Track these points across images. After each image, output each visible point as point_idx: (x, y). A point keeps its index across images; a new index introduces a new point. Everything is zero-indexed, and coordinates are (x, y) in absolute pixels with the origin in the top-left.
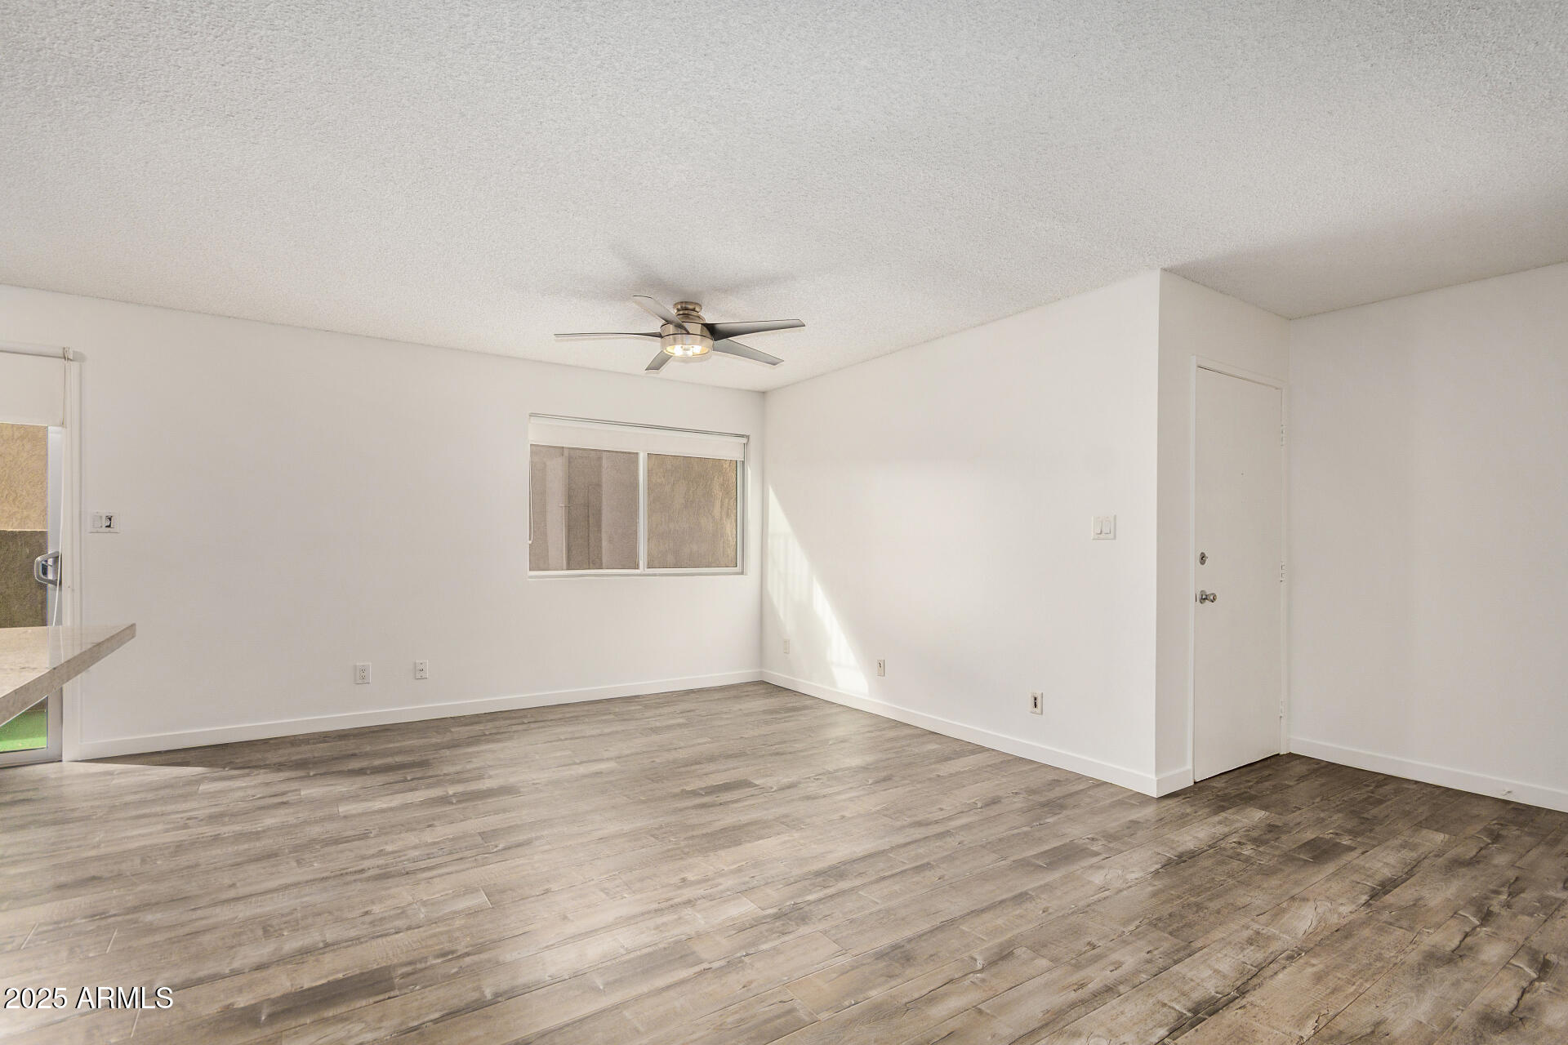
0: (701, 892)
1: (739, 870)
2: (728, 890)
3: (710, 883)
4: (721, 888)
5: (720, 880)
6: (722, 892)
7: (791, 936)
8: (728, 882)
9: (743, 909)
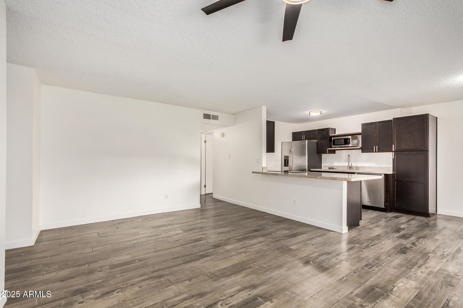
0: (240, 251)
1: (231, 256)
2: (233, 251)
3: (238, 253)
4: (235, 252)
5: (235, 254)
6: (234, 251)
7: (217, 243)
8: (233, 253)
9: (228, 247)
